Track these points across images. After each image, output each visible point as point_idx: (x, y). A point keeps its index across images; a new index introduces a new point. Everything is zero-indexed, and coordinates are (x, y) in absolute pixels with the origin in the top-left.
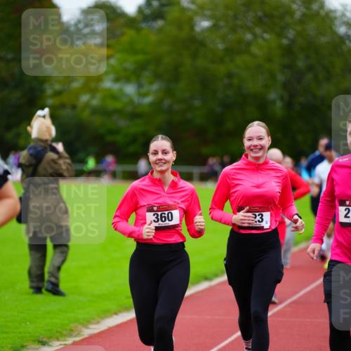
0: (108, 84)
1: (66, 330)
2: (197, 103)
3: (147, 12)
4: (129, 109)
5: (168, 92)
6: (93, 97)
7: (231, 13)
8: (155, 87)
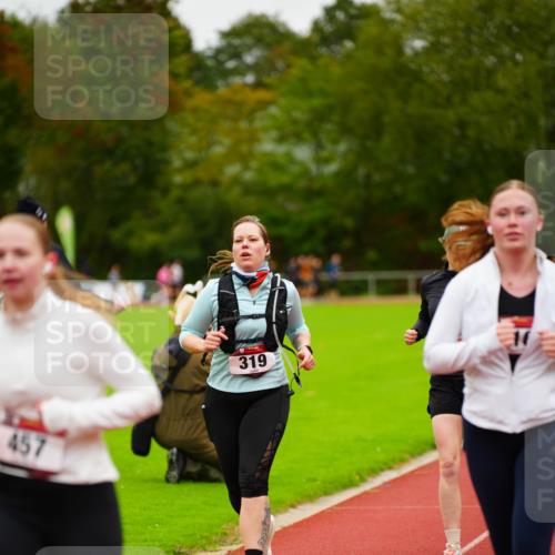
0: (267, 146)
1: (217, 534)
2: (411, 169)
3: (328, 28)
4: (302, 183)
5: (364, 154)
6: (246, 168)
7: (461, 24)
8: (342, 147)
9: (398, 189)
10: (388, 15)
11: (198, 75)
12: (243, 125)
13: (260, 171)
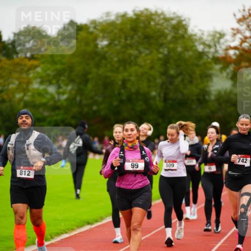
0: (36, 86)
2: (100, 99)
4: (51, 103)
5: (80, 91)
6: (25, 95)
8: (69, 88)
9: (95, 108)
10: (91, 30)
11: (4, 52)
12: (24, 76)
13: (33, 96)
